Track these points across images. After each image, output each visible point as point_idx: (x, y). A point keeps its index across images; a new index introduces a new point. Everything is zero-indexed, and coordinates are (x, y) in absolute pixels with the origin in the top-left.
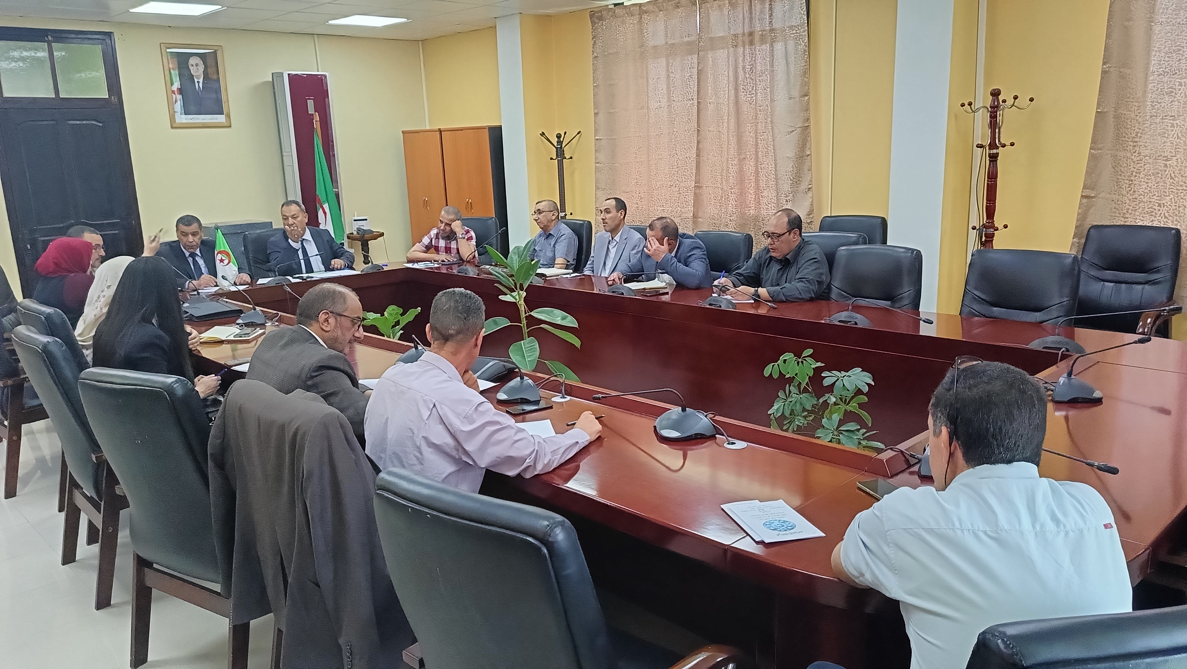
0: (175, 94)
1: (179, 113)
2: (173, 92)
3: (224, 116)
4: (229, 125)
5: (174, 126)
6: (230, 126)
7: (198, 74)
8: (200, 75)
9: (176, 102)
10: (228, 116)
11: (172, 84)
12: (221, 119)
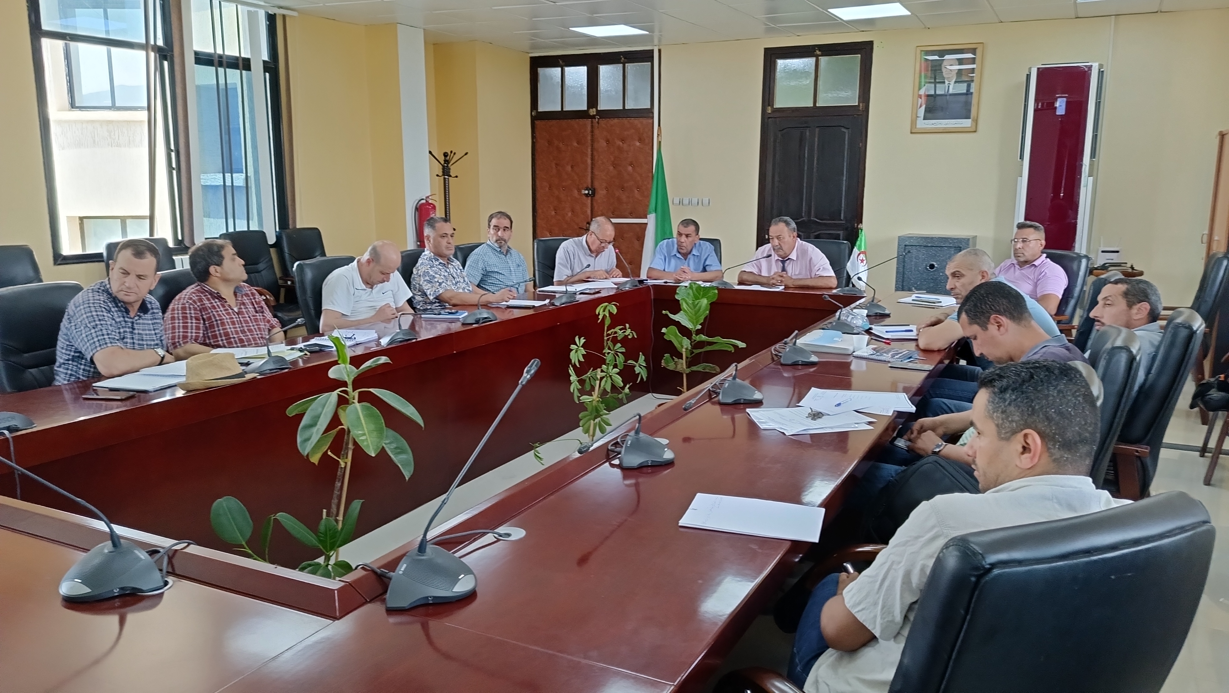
0: (921, 98)
1: (922, 118)
2: (920, 96)
3: (970, 120)
4: (975, 130)
5: (913, 131)
6: (975, 132)
7: (950, 76)
8: (952, 77)
9: (921, 106)
10: (976, 121)
11: (920, 89)
12: (966, 123)
